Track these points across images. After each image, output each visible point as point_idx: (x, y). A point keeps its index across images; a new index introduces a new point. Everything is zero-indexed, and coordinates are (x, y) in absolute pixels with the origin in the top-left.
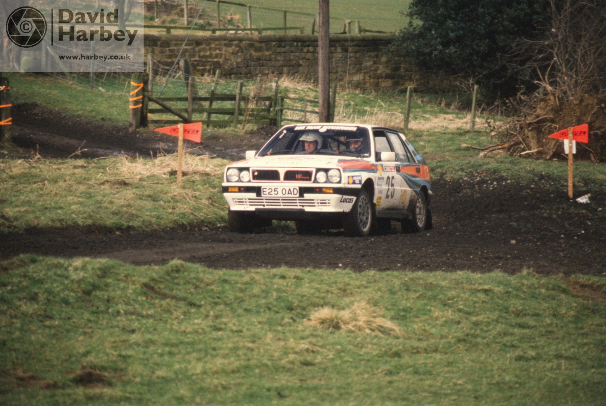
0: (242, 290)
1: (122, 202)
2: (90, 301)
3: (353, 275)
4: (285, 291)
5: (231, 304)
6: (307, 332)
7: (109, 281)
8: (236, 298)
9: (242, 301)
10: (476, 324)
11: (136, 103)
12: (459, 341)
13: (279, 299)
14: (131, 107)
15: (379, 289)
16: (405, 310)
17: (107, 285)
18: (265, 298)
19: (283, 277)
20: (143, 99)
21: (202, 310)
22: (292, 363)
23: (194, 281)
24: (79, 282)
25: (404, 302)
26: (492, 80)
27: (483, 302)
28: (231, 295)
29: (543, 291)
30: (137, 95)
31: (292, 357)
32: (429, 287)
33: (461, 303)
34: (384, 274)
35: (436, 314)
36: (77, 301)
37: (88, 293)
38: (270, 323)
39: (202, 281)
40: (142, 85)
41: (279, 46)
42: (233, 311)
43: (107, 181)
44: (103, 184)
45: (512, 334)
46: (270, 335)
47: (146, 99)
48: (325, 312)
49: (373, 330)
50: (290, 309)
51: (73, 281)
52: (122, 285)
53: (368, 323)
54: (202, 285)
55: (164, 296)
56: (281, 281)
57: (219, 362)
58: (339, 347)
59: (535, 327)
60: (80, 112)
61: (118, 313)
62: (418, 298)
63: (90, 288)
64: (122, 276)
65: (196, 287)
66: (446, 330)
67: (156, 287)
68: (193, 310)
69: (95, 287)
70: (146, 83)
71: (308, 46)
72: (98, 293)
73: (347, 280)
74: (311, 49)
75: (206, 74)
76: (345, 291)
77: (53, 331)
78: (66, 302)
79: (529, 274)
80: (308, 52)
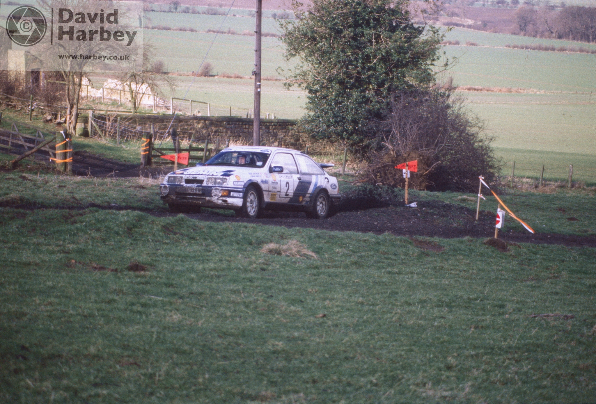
0: (221, 232)
1: (142, 195)
2: (132, 234)
3: (286, 229)
4: (247, 234)
5: (215, 239)
6: (262, 255)
7: (143, 223)
8: (218, 237)
9: (221, 238)
10: (361, 257)
11: (145, 151)
12: (353, 264)
13: (244, 238)
14: (143, 153)
15: (303, 237)
16: (318, 248)
17: (141, 226)
18: (236, 237)
19: (246, 227)
20: (149, 148)
21: (198, 241)
22: (256, 268)
23: (193, 226)
24: (125, 223)
25: (317, 244)
26: (354, 147)
27: (364, 247)
28: (215, 235)
29: (398, 243)
30: (146, 146)
31: (254, 266)
32: (332, 237)
33: (351, 246)
34: (305, 230)
35: (338, 250)
36: (124, 233)
37: (130, 229)
38: (239, 250)
39: (198, 227)
40: (149, 140)
41: (228, 124)
42: (217, 243)
43: (132, 186)
44: (129, 187)
45: (383, 262)
46: (240, 256)
47: (151, 149)
48: (272, 246)
49: (301, 256)
50: (251, 244)
51: (121, 222)
52: (150, 225)
53: (298, 252)
54: (197, 229)
55: (175, 233)
56: (244, 229)
57: (212, 265)
58: (282, 263)
59: (396, 260)
60: (112, 157)
61: (148, 240)
62: (325, 243)
63: (132, 226)
64: (150, 221)
65: (194, 230)
66: (343, 259)
67: (170, 228)
68: (193, 242)
69: (135, 226)
70: (151, 139)
71: (245, 125)
72: (136, 230)
73: (283, 231)
74: (247, 127)
75: (185, 139)
76: (282, 237)
77: (111, 247)
78: (117, 233)
79: (389, 234)
80: (245, 128)
